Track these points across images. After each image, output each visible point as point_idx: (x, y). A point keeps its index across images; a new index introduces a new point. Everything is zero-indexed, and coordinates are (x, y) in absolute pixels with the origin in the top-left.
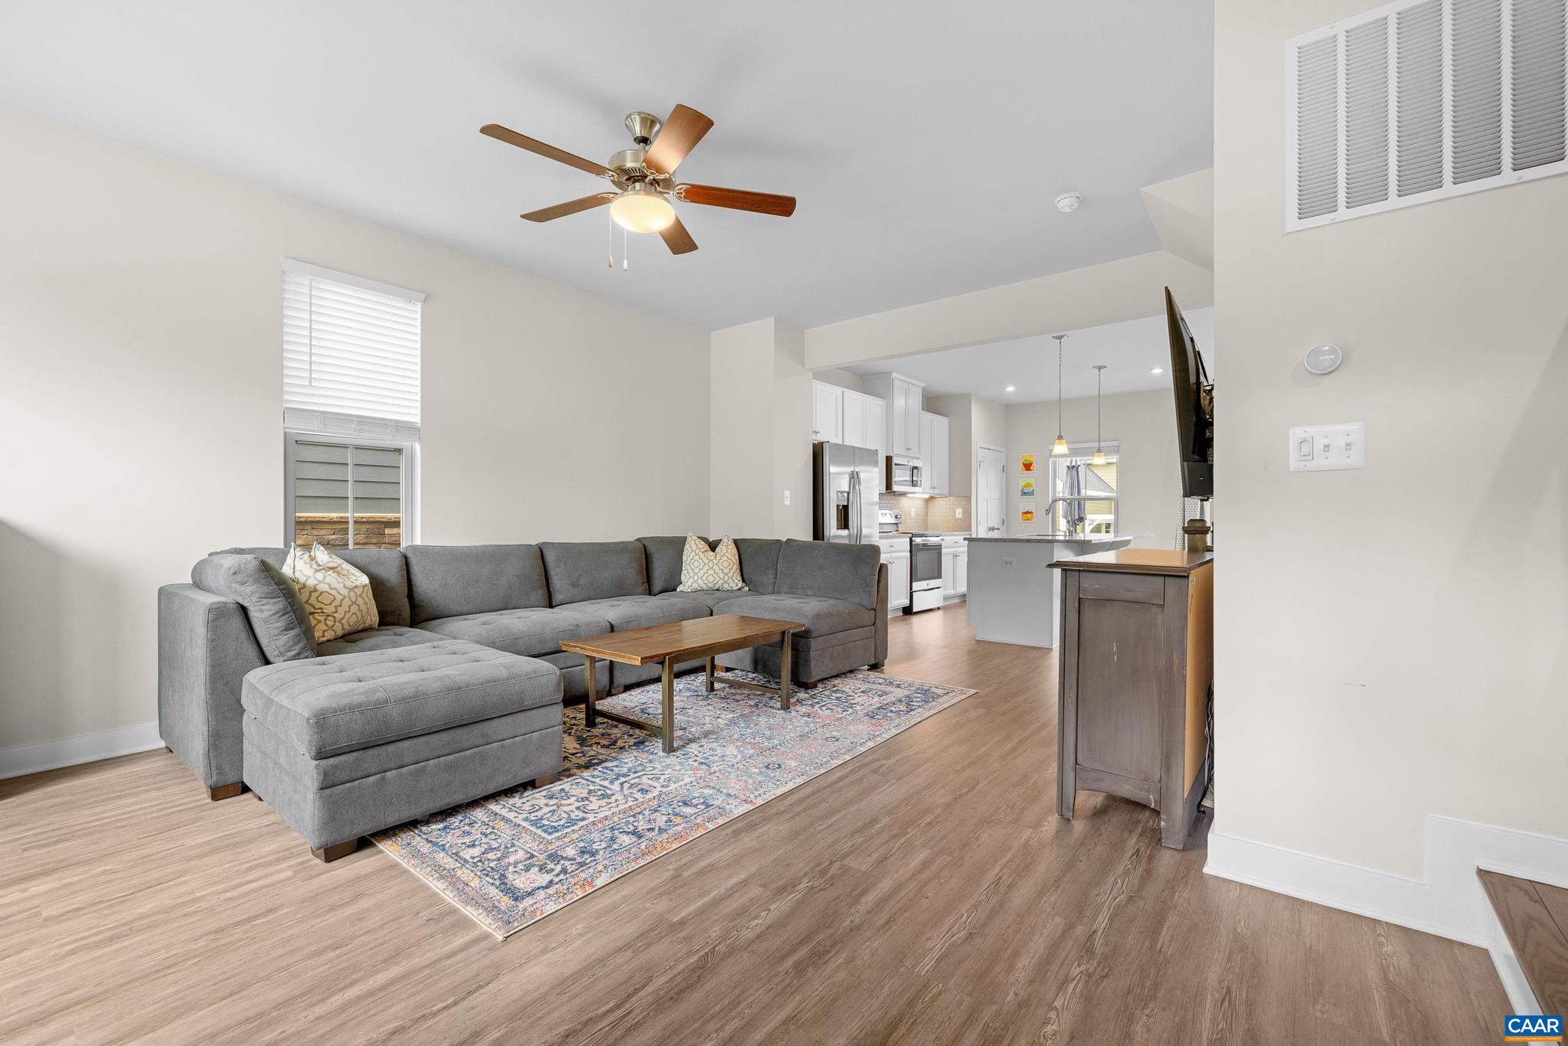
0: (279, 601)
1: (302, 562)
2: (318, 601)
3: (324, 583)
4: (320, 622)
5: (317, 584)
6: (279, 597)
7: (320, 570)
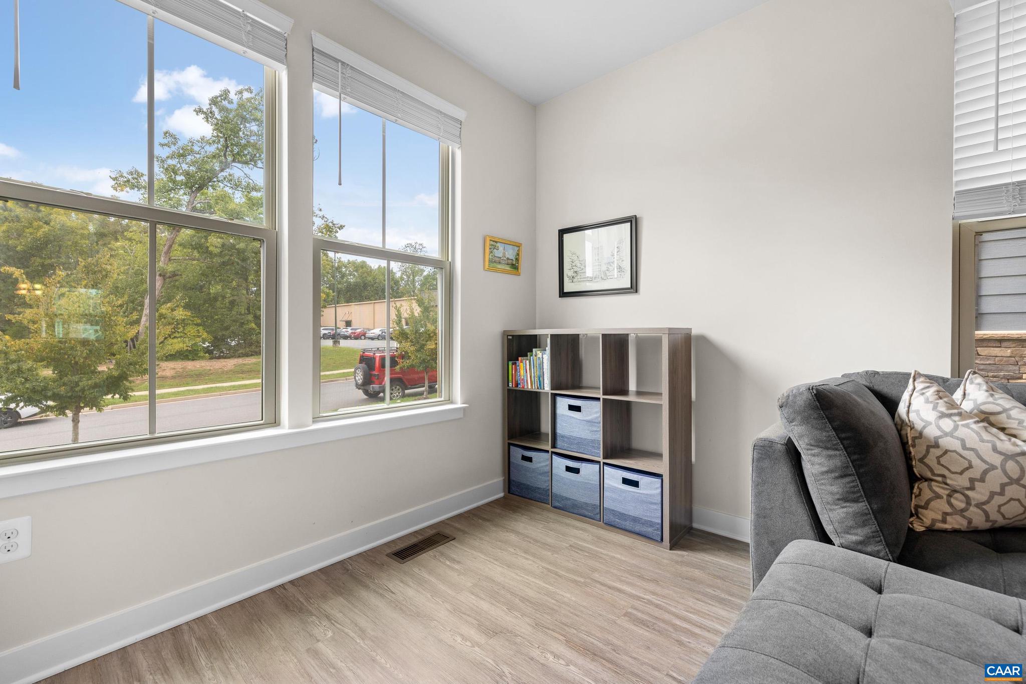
0: (835, 456)
1: (922, 398)
2: (939, 463)
3: (952, 436)
4: (939, 496)
5: (940, 437)
6: (837, 449)
7: (949, 416)
